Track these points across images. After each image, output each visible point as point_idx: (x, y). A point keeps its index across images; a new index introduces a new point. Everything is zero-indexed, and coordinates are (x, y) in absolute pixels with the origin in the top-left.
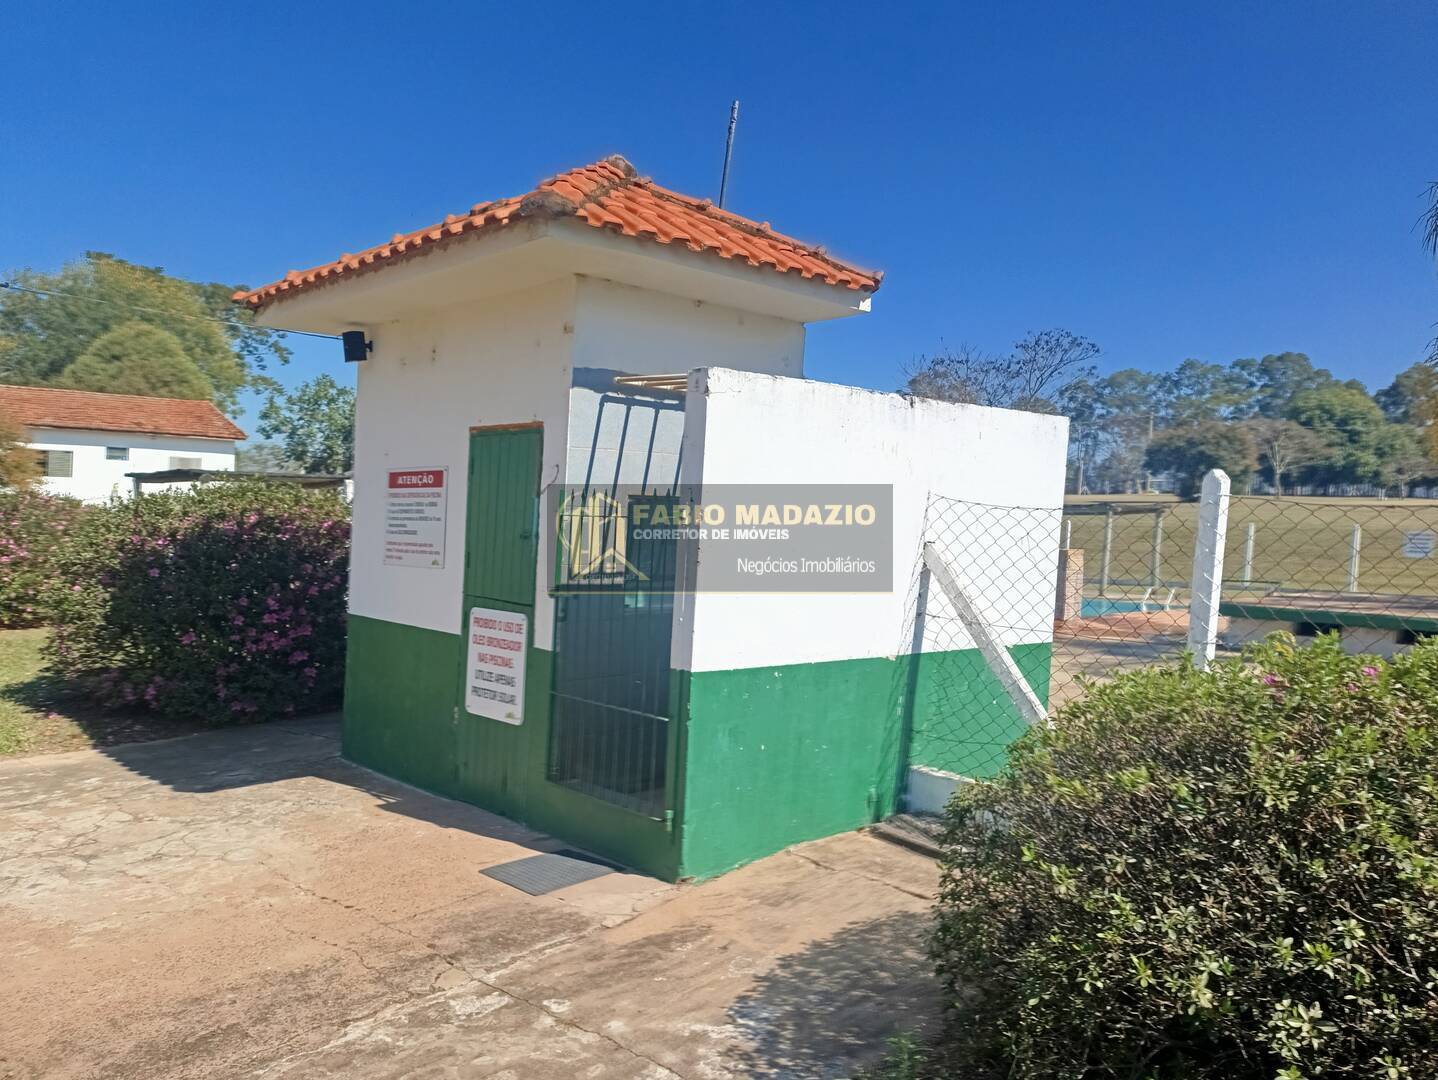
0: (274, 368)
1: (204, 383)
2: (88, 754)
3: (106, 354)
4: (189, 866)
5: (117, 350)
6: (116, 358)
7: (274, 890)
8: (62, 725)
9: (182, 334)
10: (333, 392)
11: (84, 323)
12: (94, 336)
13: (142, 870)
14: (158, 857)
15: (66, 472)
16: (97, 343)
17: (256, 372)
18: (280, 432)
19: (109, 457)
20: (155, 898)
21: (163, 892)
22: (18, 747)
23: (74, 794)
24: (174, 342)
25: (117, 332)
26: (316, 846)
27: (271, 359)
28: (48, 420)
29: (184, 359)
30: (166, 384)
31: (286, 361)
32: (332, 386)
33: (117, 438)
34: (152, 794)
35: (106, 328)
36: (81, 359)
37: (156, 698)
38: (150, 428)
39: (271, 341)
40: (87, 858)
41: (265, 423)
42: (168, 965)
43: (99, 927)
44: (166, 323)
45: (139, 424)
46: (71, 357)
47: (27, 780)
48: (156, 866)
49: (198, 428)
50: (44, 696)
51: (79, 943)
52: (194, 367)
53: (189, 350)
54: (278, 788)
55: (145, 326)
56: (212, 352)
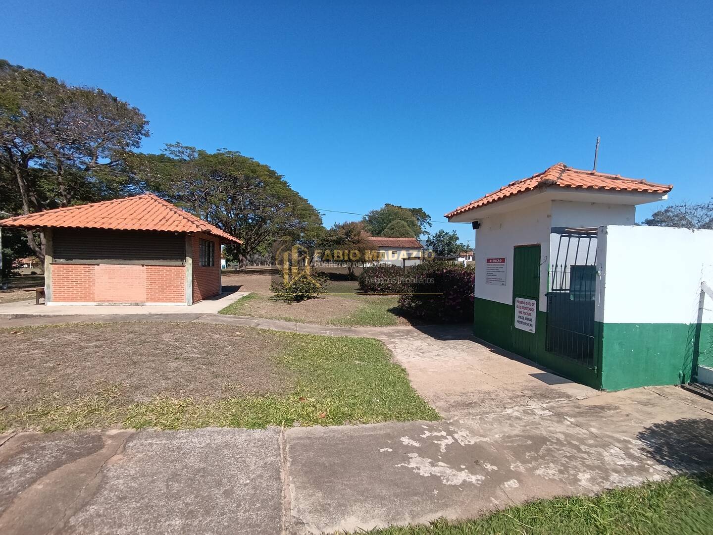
0: (428, 229)
1: (413, 233)
2: (410, 328)
3: (391, 228)
4: (447, 359)
5: (393, 227)
6: (393, 229)
7: (472, 369)
8: (402, 319)
9: (407, 222)
10: (444, 234)
11: (386, 221)
12: (388, 224)
13: (437, 358)
14: (438, 355)
16: (389, 226)
17: (423, 230)
18: (431, 245)
20: (442, 366)
21: (443, 364)
22: (395, 324)
23: (413, 337)
24: (405, 224)
25: (393, 222)
26: (477, 359)
27: (427, 226)
29: (408, 228)
30: (404, 234)
32: (444, 232)
34: (431, 340)
35: (390, 222)
36: (385, 230)
37: (424, 315)
39: (427, 221)
40: (423, 353)
41: (427, 243)
42: (453, 383)
43: (432, 370)
44: (404, 219)
45: (399, 245)
46: (383, 229)
47: (402, 332)
48: (439, 357)
49: (412, 245)
50: (397, 312)
51: (430, 373)
52: (410, 230)
53: (409, 226)
54: (460, 342)
55: (399, 221)
56: (414, 226)
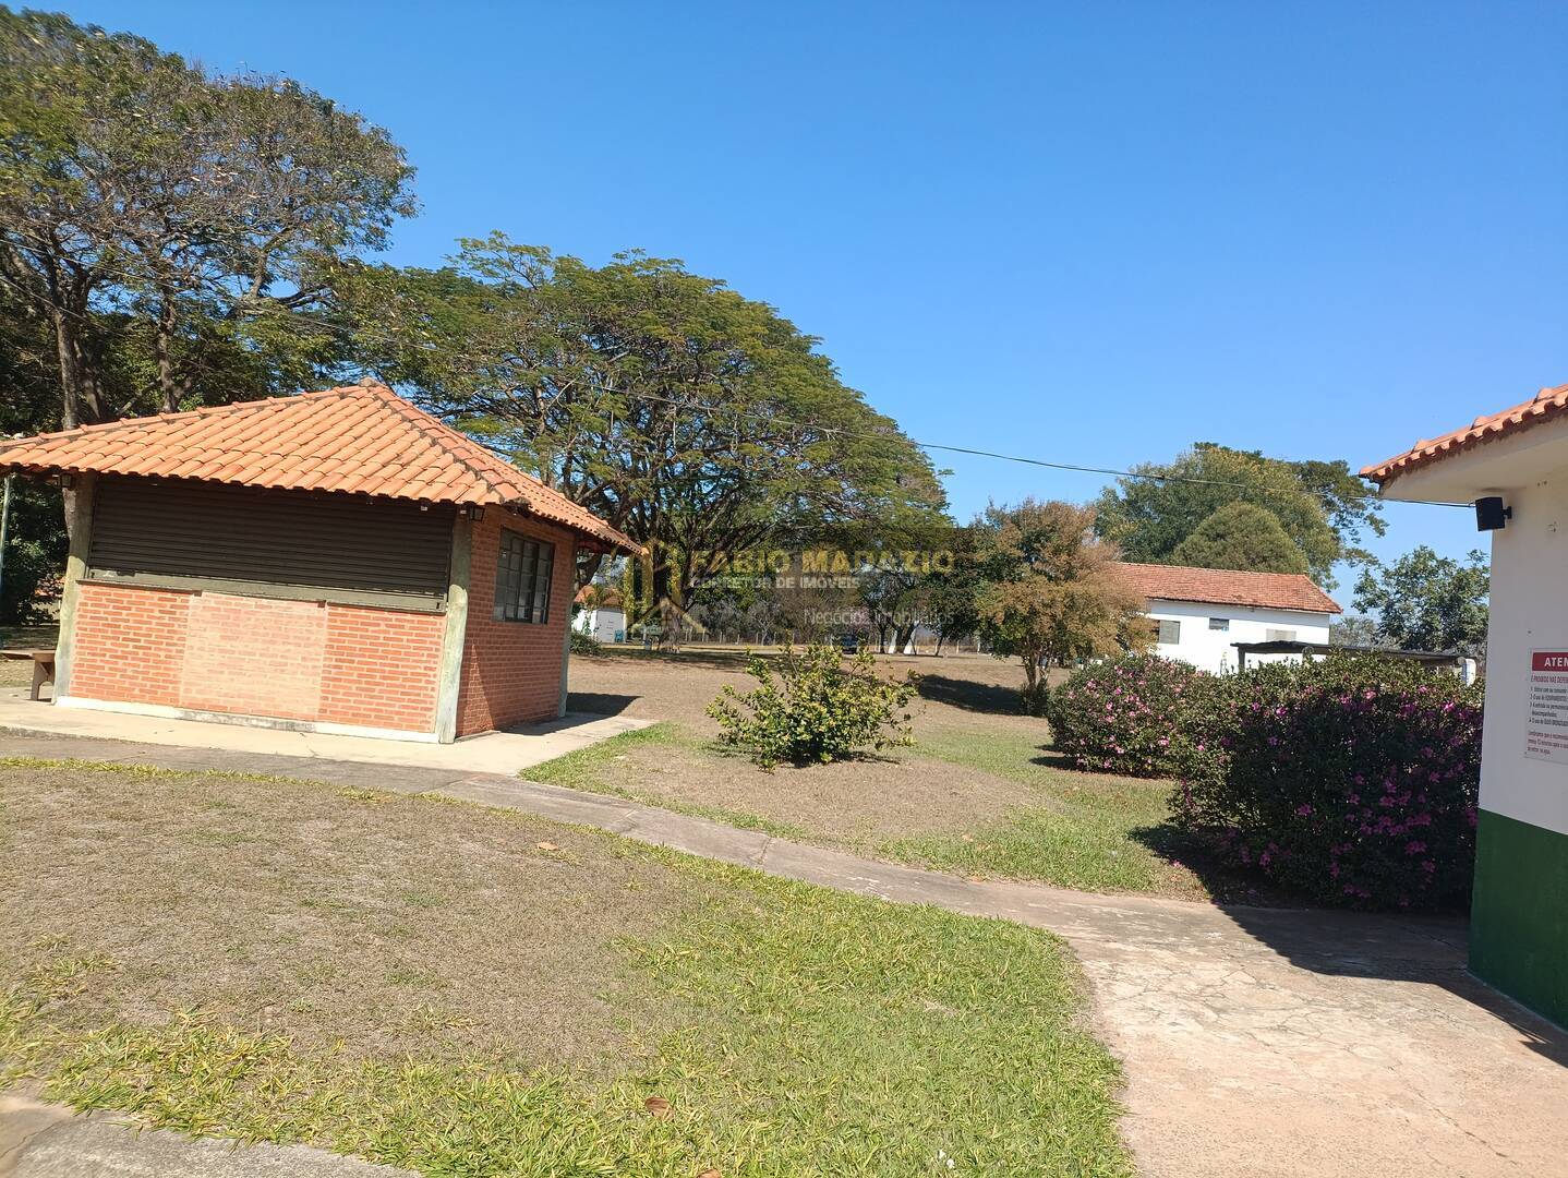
0: (1368, 539)
1: (1302, 558)
2: (1206, 908)
3: (1212, 533)
4: (1314, 1047)
5: (1221, 529)
6: (1220, 536)
7: (1410, 1104)
8: (1181, 873)
9: (1280, 512)
10: (1434, 563)
11: (1193, 505)
12: (1202, 517)
13: (1269, 1038)
14: (1282, 1029)
15: (1176, 641)
16: (1204, 523)
17: (1350, 545)
18: (1376, 606)
19: (1211, 628)
20: (1283, 1072)
21: (1289, 1065)
22: (1147, 887)
23: (1202, 944)
24: (1272, 519)
25: (1224, 512)
27: (1366, 532)
28: (1161, 594)
29: (1282, 536)
30: (1264, 559)
31: (1382, 533)
32: (1432, 556)
33: (1220, 611)
34: (1273, 964)
35: (1212, 509)
36: (1189, 538)
37: (1270, 865)
38: (1249, 601)
39: (1366, 513)
40: (1218, 1011)
41: (1359, 598)
42: (1304, 1148)
43: (1233, 1084)
44: (1267, 501)
45: (1240, 597)
46: (1181, 537)
47: (1162, 920)
48: (1283, 1038)
49: (1295, 601)
50: (1168, 843)
51: (1217, 1094)
52: (1290, 542)
53: (1286, 526)
54: (1399, 987)
55: (1247, 506)
56: (1308, 527)
